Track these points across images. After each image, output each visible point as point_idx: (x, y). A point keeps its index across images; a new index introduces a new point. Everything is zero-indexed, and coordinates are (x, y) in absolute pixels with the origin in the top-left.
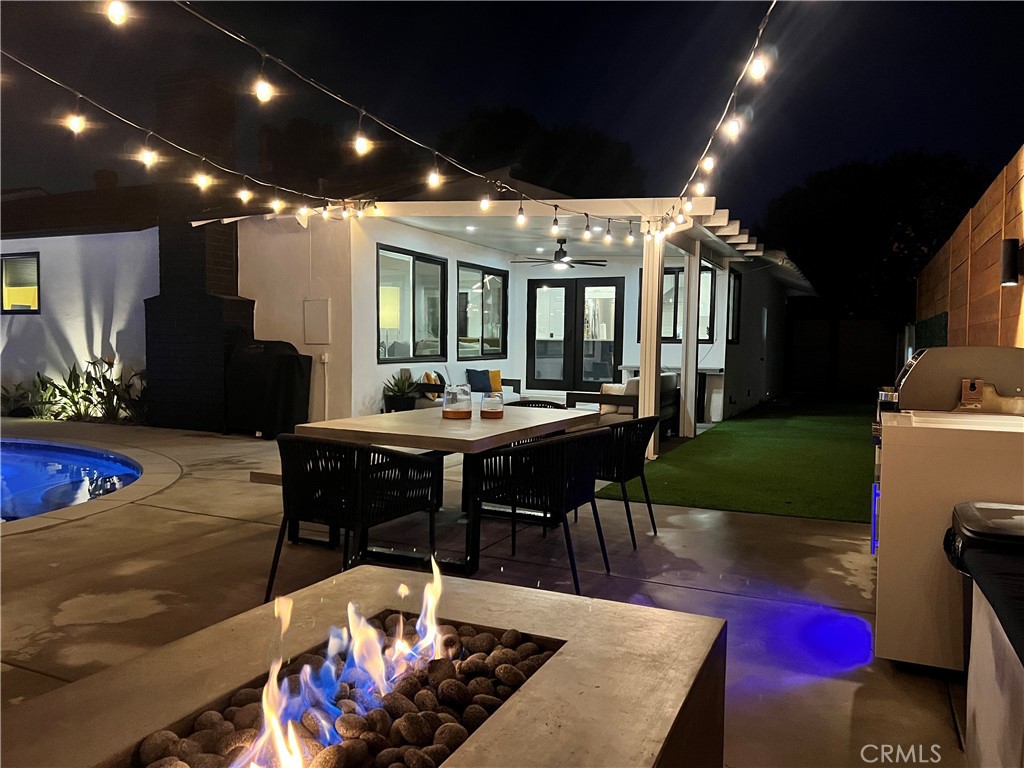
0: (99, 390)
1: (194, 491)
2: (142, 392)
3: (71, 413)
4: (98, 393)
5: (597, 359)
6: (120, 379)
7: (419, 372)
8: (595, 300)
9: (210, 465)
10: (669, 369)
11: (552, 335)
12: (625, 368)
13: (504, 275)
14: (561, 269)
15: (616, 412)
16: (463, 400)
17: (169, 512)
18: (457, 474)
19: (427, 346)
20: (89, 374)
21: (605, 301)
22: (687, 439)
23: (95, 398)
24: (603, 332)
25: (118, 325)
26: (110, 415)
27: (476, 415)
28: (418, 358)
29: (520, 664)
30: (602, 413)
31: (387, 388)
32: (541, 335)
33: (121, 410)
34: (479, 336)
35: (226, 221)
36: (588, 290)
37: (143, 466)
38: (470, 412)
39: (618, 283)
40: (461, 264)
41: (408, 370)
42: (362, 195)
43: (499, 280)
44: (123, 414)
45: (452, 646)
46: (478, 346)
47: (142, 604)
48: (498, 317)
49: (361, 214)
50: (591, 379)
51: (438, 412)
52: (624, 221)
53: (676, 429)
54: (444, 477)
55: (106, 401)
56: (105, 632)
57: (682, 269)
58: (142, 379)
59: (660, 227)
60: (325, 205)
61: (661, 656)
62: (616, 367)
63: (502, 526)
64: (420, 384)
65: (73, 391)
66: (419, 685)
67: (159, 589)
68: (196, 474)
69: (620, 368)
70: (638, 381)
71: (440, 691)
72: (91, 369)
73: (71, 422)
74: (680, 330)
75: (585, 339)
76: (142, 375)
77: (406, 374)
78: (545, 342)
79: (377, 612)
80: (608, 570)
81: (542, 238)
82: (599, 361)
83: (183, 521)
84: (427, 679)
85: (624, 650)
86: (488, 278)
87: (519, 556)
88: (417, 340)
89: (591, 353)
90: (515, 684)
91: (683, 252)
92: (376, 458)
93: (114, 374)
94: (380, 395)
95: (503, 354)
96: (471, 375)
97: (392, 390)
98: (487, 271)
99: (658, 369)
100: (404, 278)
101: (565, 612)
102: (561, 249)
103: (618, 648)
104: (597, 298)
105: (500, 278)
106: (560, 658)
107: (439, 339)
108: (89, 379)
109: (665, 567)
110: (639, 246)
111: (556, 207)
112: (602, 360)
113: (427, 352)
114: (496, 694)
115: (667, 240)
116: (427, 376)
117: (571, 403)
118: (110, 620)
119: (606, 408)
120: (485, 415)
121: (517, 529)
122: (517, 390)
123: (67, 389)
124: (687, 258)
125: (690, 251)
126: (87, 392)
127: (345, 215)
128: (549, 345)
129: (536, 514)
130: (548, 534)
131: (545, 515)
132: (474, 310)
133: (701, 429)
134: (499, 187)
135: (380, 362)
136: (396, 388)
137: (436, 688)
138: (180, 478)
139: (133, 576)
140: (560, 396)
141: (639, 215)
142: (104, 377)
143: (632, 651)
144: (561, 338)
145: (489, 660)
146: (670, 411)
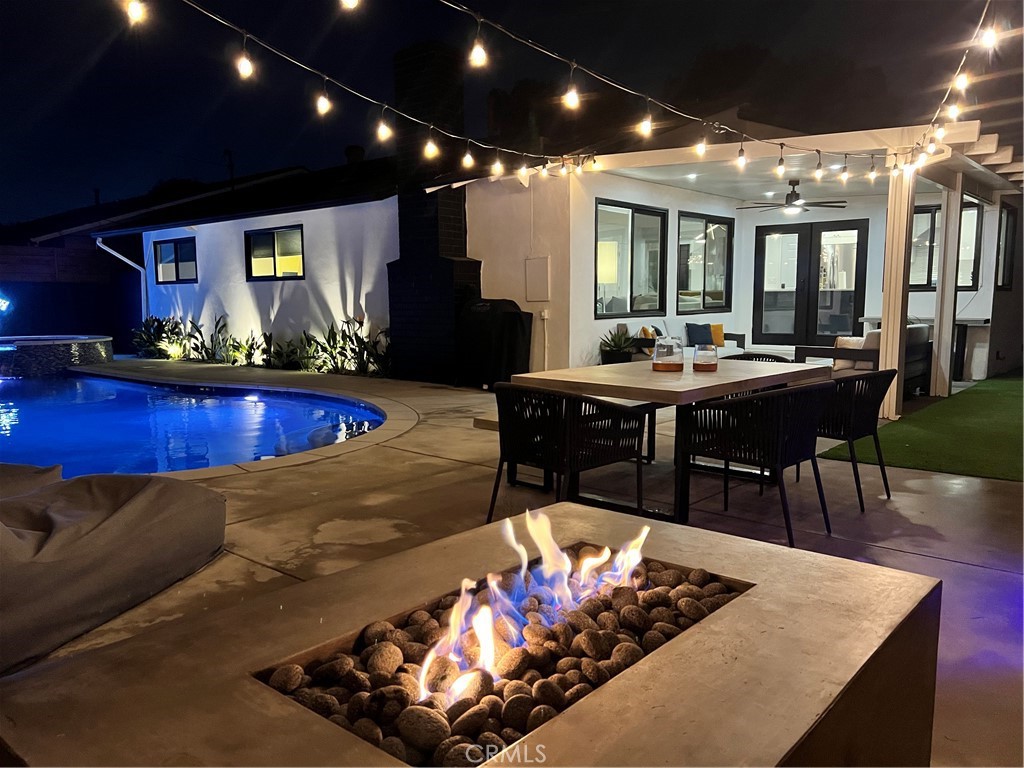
0: (352, 346)
1: (426, 436)
2: (387, 348)
3: (331, 367)
4: (351, 349)
5: (836, 311)
6: (369, 336)
7: (635, 327)
8: (834, 246)
9: (443, 413)
10: (920, 321)
11: (783, 286)
12: (868, 320)
13: (729, 223)
14: (793, 213)
15: (853, 368)
16: (677, 353)
17: (406, 453)
18: (670, 429)
19: (645, 300)
20: (344, 332)
21: (846, 247)
22: (939, 398)
23: (349, 353)
24: (844, 282)
25: (366, 288)
26: (362, 368)
27: (688, 368)
28: (635, 313)
29: (703, 601)
30: (836, 368)
31: (604, 344)
32: (769, 286)
33: (370, 365)
34: (701, 289)
35: (455, 185)
36: (825, 235)
37: (388, 414)
38: (682, 365)
39: (862, 227)
40: (682, 214)
41: (625, 325)
42: (581, 150)
43: (724, 228)
44: (372, 367)
45: (637, 578)
46: (699, 299)
47: (382, 531)
48: (722, 268)
49: (579, 170)
50: (828, 333)
51: (648, 364)
52: (865, 156)
53: (926, 388)
54: (656, 431)
55: (358, 356)
56: (353, 551)
57: (939, 207)
58: (386, 336)
59: (909, 160)
60: (544, 163)
61: (858, 607)
62: (856, 320)
63: (714, 482)
64: (637, 339)
65: (332, 347)
66: (603, 608)
67: (397, 518)
68: (430, 421)
69: (860, 320)
70: (879, 334)
71: (621, 615)
72: (345, 327)
73: (331, 375)
74: (935, 277)
75: (821, 289)
76: (386, 333)
77: (623, 329)
78: (775, 294)
79: (571, 543)
80: (829, 531)
81: (772, 181)
82: (837, 313)
83: (417, 462)
84: (611, 604)
85: (816, 597)
86: (712, 228)
87: (731, 511)
88: (634, 295)
89: (829, 304)
90: (697, 617)
91: (940, 187)
92: (586, 409)
93: (363, 333)
94: (597, 351)
95: (727, 307)
96: (691, 329)
97: (609, 345)
98: (711, 219)
99: (904, 319)
100: (623, 232)
101: (759, 559)
102: (794, 192)
103: (810, 595)
104: (836, 245)
105: (726, 226)
106: (747, 598)
107: (658, 294)
108: (344, 336)
109: (896, 532)
110: (883, 183)
111: (782, 145)
112: (841, 312)
113: (645, 307)
114: (677, 624)
115: (917, 173)
116: (644, 331)
117: (799, 358)
118: (357, 541)
119: (841, 363)
120: (698, 368)
121: (730, 485)
122: (741, 344)
123: (327, 345)
124: (945, 193)
125: (949, 185)
126: (343, 348)
127: (563, 172)
128: (779, 296)
129: (754, 471)
130: (764, 492)
131: (762, 472)
132: (695, 263)
133: (958, 387)
134: (716, 129)
135: (597, 317)
136: (612, 344)
137: (619, 613)
138: (417, 424)
139: (376, 506)
140: (789, 350)
141: (885, 147)
142: (356, 335)
143: (825, 599)
144: (793, 288)
145: (672, 593)
146: (920, 367)
